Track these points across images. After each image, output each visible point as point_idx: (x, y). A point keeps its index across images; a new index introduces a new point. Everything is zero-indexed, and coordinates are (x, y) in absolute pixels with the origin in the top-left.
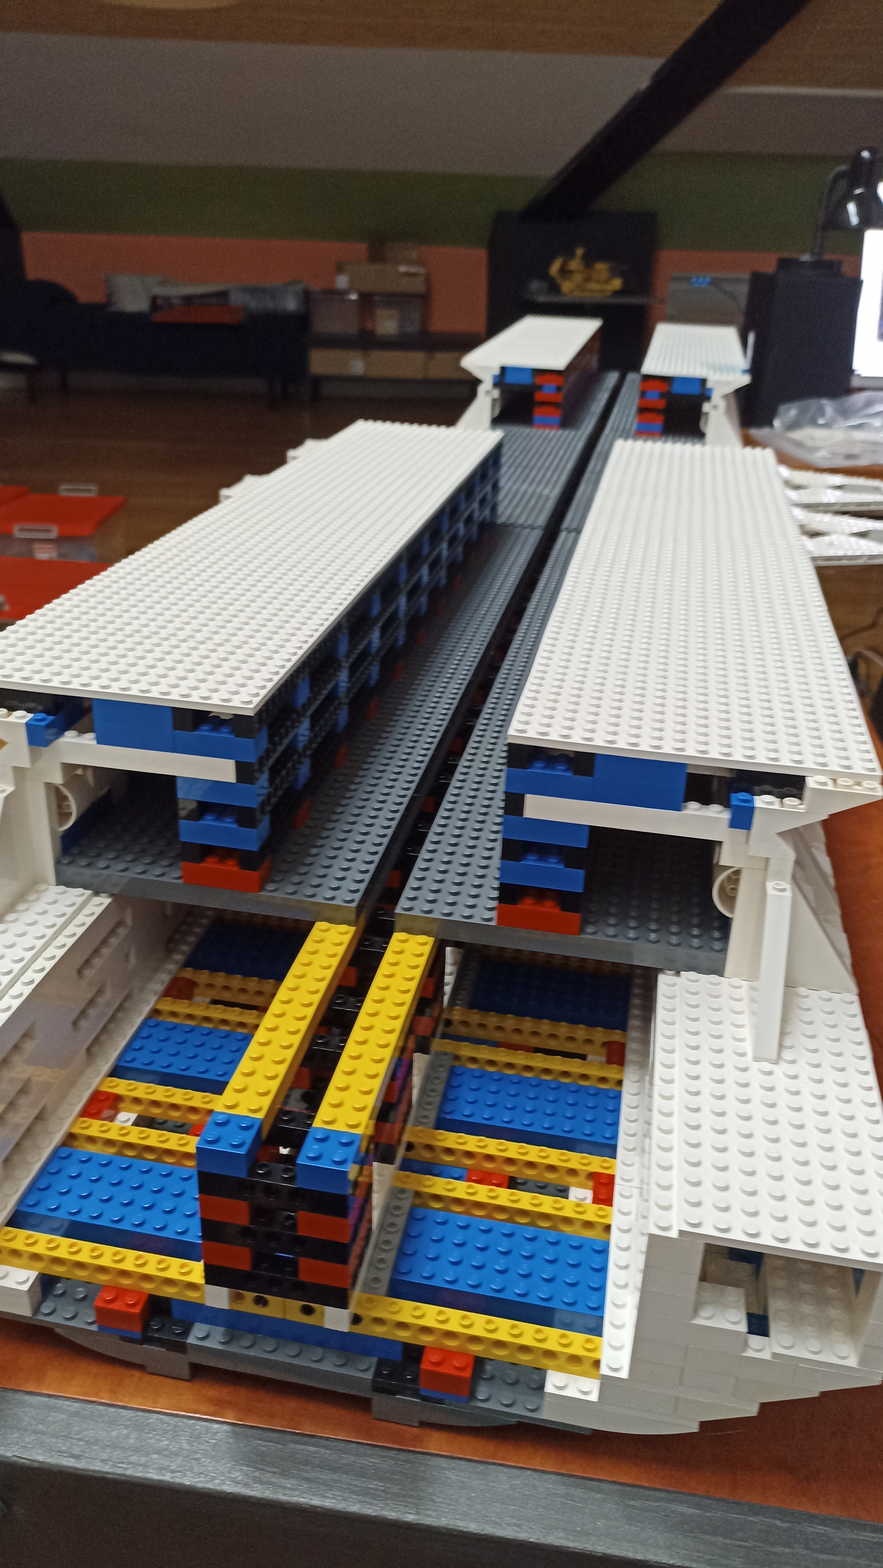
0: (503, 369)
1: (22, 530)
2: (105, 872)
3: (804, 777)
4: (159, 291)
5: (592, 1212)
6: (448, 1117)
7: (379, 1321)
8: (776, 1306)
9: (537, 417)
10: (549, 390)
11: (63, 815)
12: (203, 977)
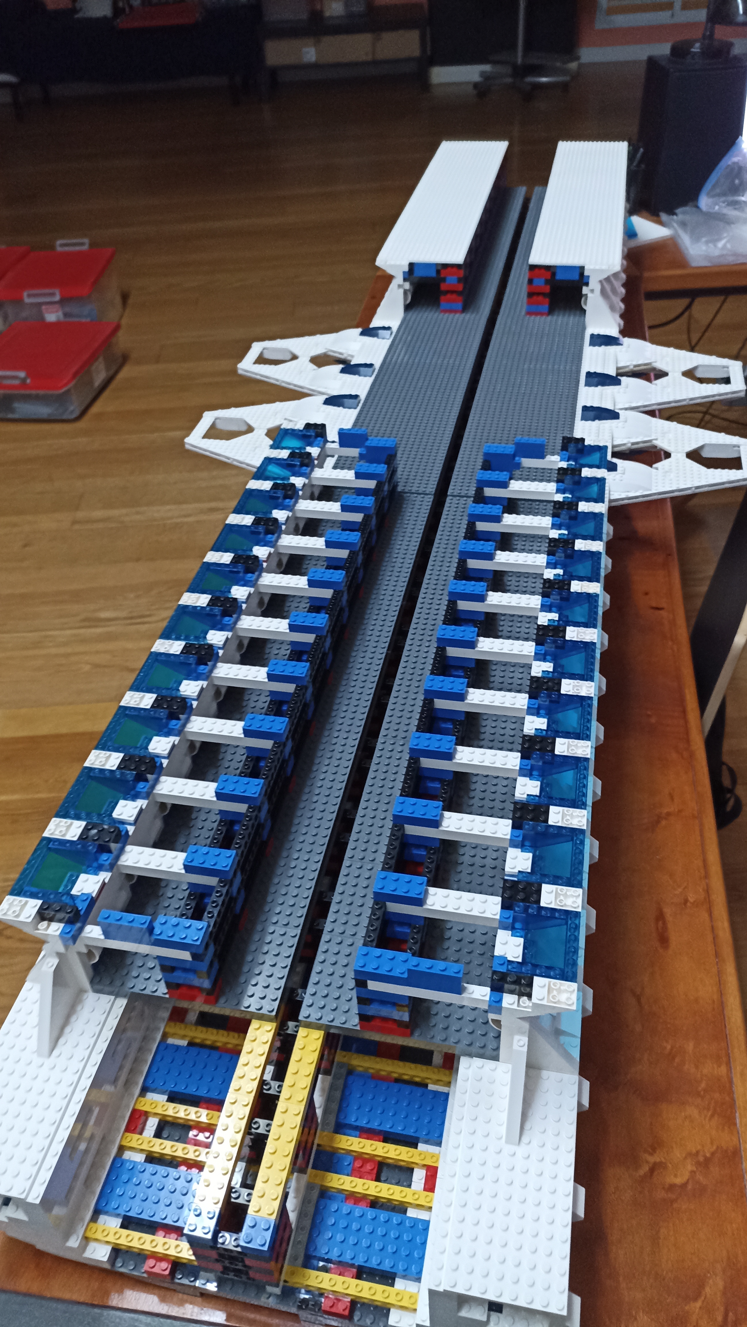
0: (411, 265)
1: (29, 296)
5: (423, 1197)
9: (443, 303)
10: (451, 281)
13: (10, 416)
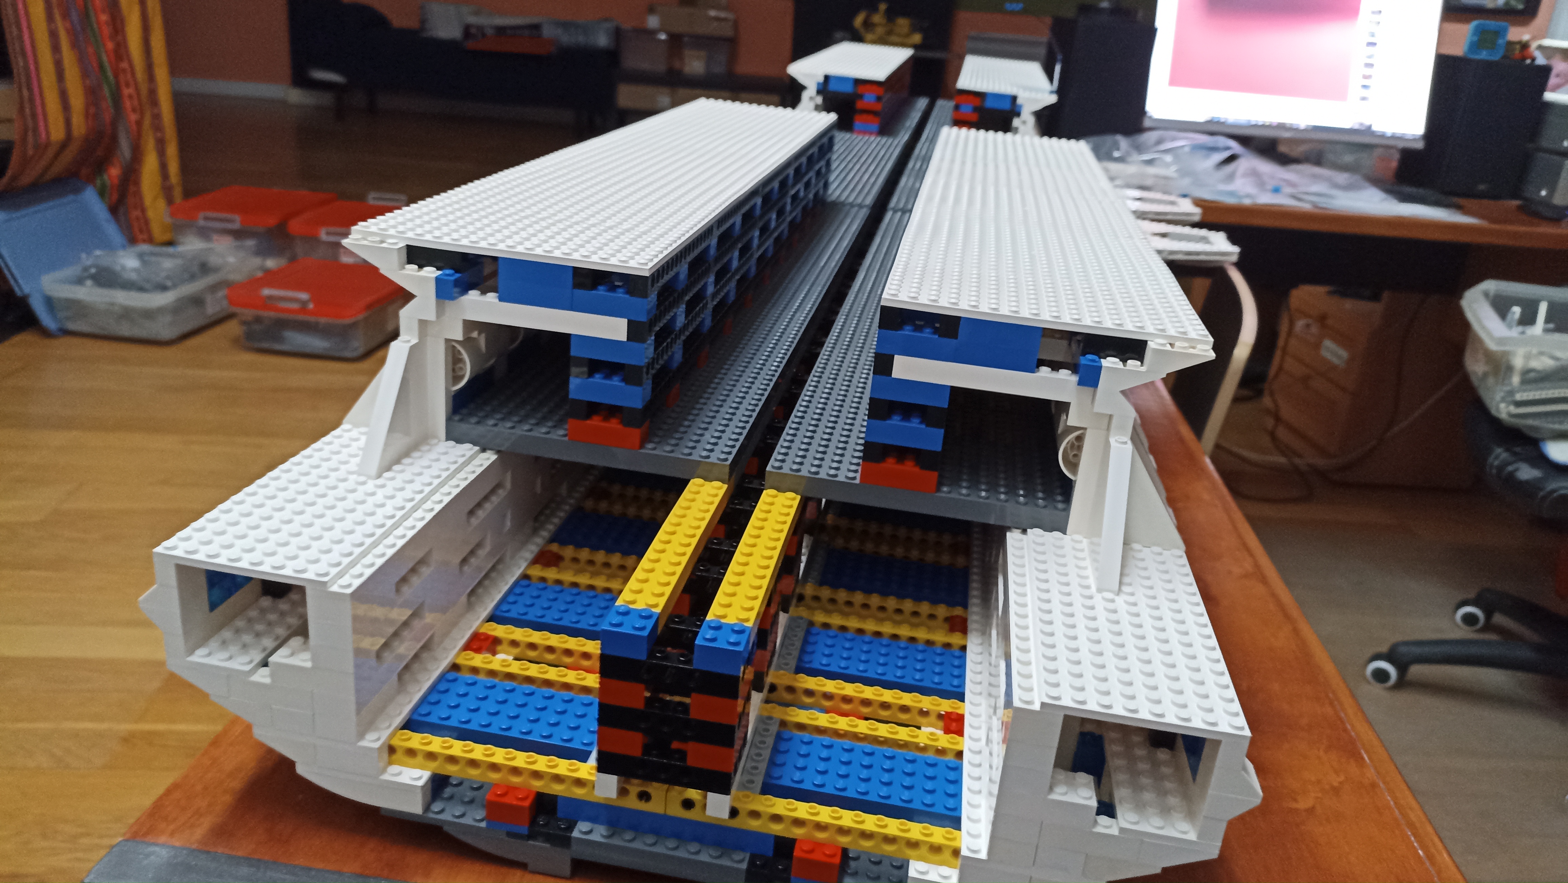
0: (827, 78)
1: (328, 234)
2: (496, 429)
3: (1146, 341)
4: (472, 20)
5: (944, 740)
6: (807, 666)
7: (755, 814)
8: (1121, 794)
9: (858, 125)
10: (869, 98)
11: (456, 379)
12: (568, 552)
13: (277, 347)
